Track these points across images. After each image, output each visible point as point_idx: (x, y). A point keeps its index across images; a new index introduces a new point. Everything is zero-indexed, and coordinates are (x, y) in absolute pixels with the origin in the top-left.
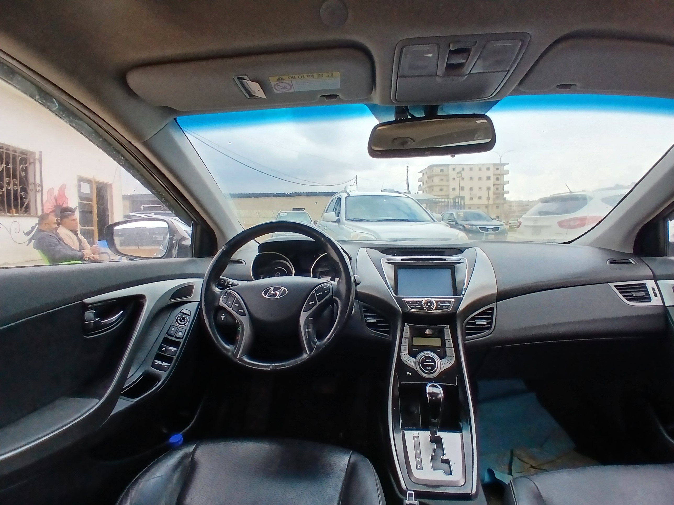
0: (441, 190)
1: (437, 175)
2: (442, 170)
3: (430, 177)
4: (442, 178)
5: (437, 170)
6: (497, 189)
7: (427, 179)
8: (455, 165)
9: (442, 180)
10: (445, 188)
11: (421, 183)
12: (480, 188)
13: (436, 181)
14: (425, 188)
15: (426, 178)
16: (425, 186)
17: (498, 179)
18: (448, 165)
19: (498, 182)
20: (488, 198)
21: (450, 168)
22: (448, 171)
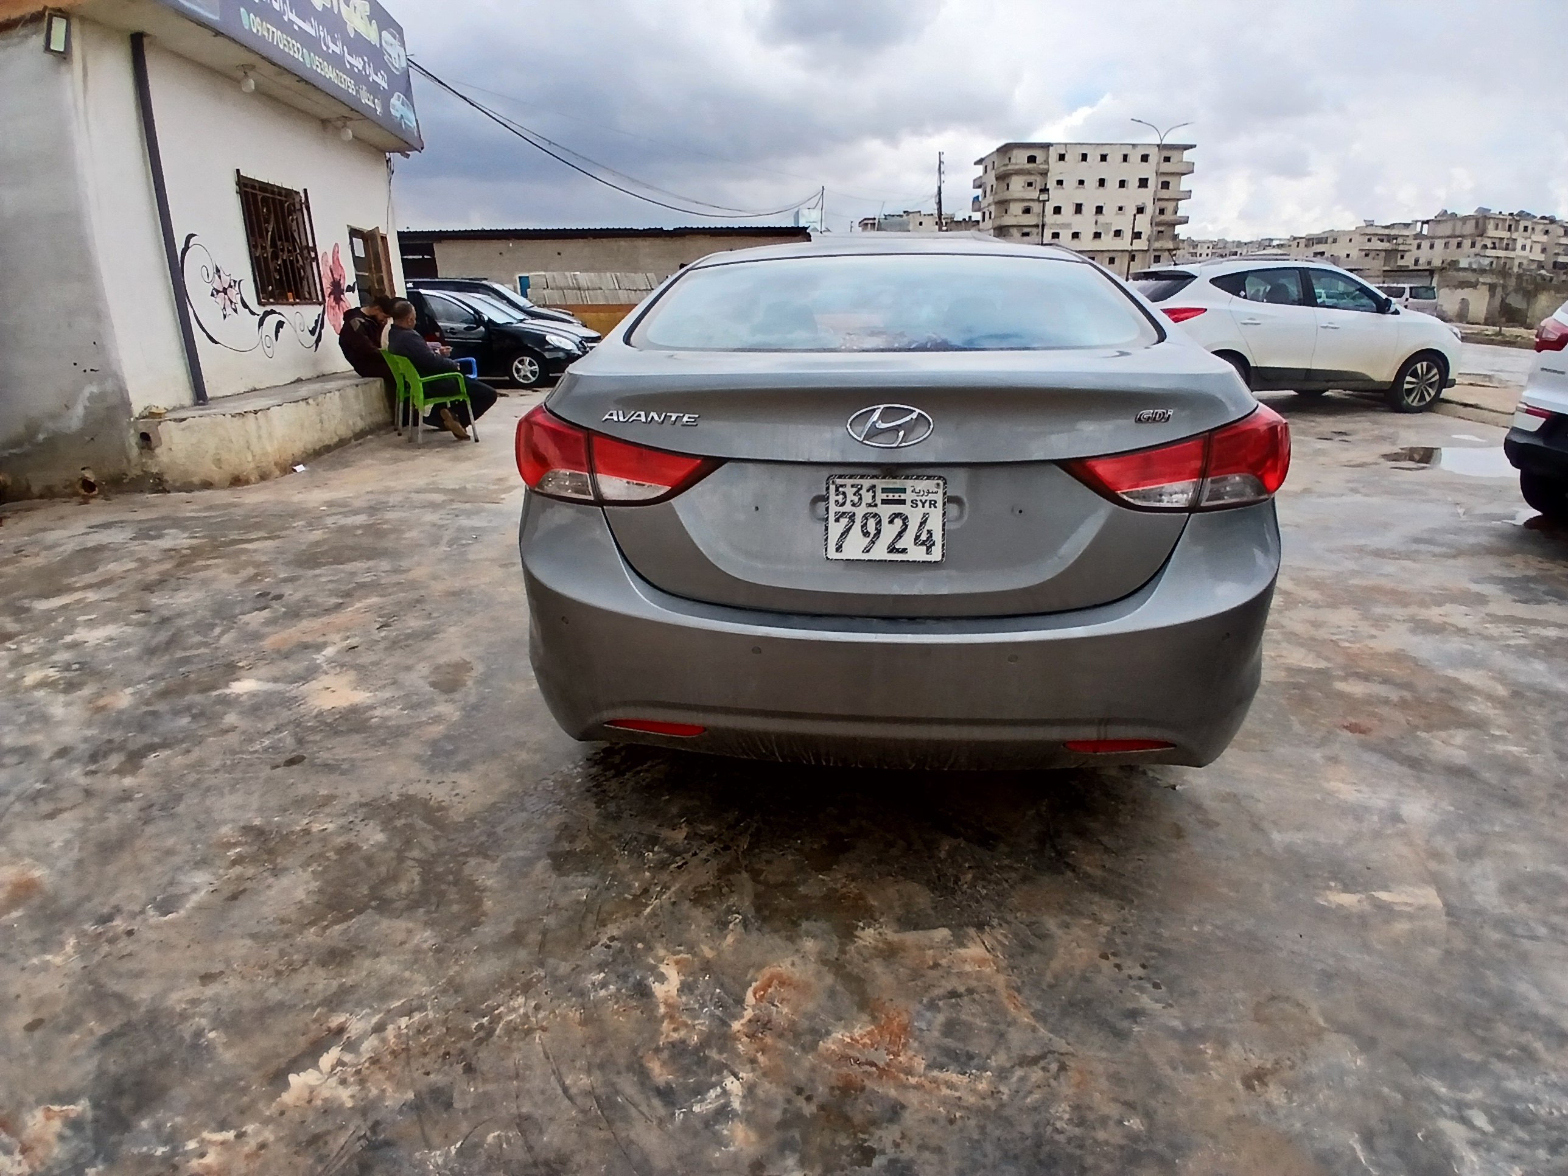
0: (1027, 211)
1: (1019, 172)
2: (1032, 159)
3: (1003, 178)
4: (1031, 179)
5: (1020, 158)
6: (1162, 211)
7: (994, 181)
8: (1066, 144)
9: (1030, 184)
10: (1036, 208)
11: (979, 192)
12: (1121, 209)
13: (1017, 185)
14: (989, 205)
15: (991, 179)
16: (990, 199)
17: (1165, 185)
18: (1046, 146)
19: (1165, 194)
20: (1137, 235)
21: (1053, 154)
22: (1046, 162)
